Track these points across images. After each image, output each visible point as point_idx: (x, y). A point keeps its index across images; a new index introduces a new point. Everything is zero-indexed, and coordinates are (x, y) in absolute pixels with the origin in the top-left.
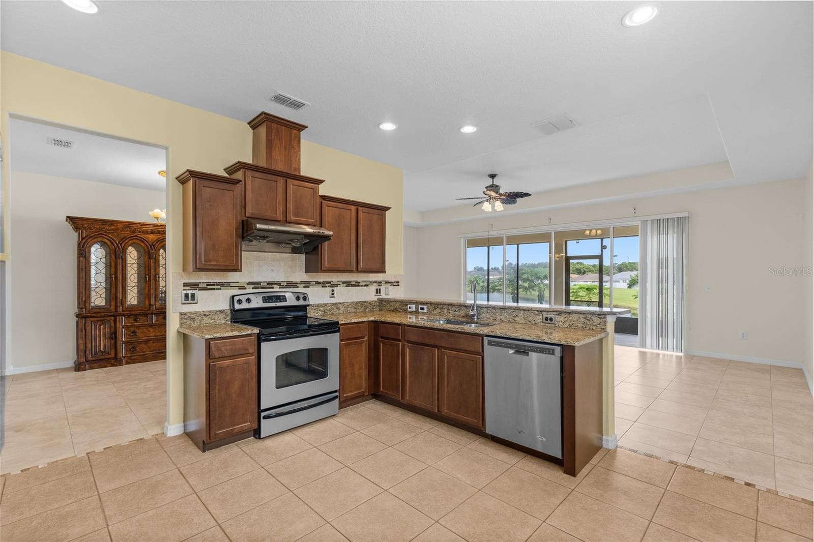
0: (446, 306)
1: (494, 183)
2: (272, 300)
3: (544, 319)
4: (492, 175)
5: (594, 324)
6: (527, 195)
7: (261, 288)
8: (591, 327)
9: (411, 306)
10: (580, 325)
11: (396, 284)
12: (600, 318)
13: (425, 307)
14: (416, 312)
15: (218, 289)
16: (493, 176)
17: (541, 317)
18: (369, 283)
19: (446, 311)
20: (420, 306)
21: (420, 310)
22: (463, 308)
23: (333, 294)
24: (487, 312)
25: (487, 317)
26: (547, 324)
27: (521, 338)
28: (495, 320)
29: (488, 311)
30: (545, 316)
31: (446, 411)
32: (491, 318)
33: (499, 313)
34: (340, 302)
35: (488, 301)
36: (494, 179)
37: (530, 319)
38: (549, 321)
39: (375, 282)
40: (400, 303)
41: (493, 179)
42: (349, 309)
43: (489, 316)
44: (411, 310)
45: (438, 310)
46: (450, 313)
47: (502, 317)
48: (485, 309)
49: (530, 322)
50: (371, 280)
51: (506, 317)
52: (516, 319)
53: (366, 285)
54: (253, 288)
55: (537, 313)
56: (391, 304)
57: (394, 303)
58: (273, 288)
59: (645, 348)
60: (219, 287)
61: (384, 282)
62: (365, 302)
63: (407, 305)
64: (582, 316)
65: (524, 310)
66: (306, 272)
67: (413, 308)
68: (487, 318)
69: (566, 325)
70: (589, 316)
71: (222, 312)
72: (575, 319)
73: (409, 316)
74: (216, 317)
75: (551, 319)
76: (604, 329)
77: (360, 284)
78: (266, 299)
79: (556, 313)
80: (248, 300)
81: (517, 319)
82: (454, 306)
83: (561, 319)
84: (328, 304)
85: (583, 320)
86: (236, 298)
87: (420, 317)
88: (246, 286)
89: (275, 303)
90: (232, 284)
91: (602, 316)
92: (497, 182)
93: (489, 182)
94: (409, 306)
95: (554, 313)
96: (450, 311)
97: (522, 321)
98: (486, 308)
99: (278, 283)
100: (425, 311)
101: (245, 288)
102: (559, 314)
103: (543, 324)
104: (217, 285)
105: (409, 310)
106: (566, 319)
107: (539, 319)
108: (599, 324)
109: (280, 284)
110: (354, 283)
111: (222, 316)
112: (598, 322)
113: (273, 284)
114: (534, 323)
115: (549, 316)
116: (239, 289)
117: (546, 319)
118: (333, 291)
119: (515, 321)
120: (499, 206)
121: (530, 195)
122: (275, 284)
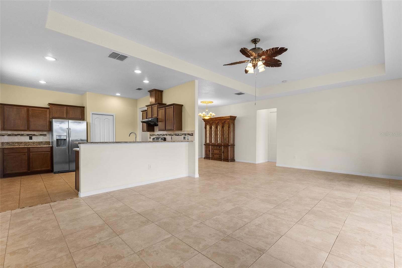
11: (192, 135)
18: (182, 134)
39: (184, 134)
50: (182, 133)
53: (181, 135)
61: (187, 134)
77: (179, 135)
110: (177, 134)
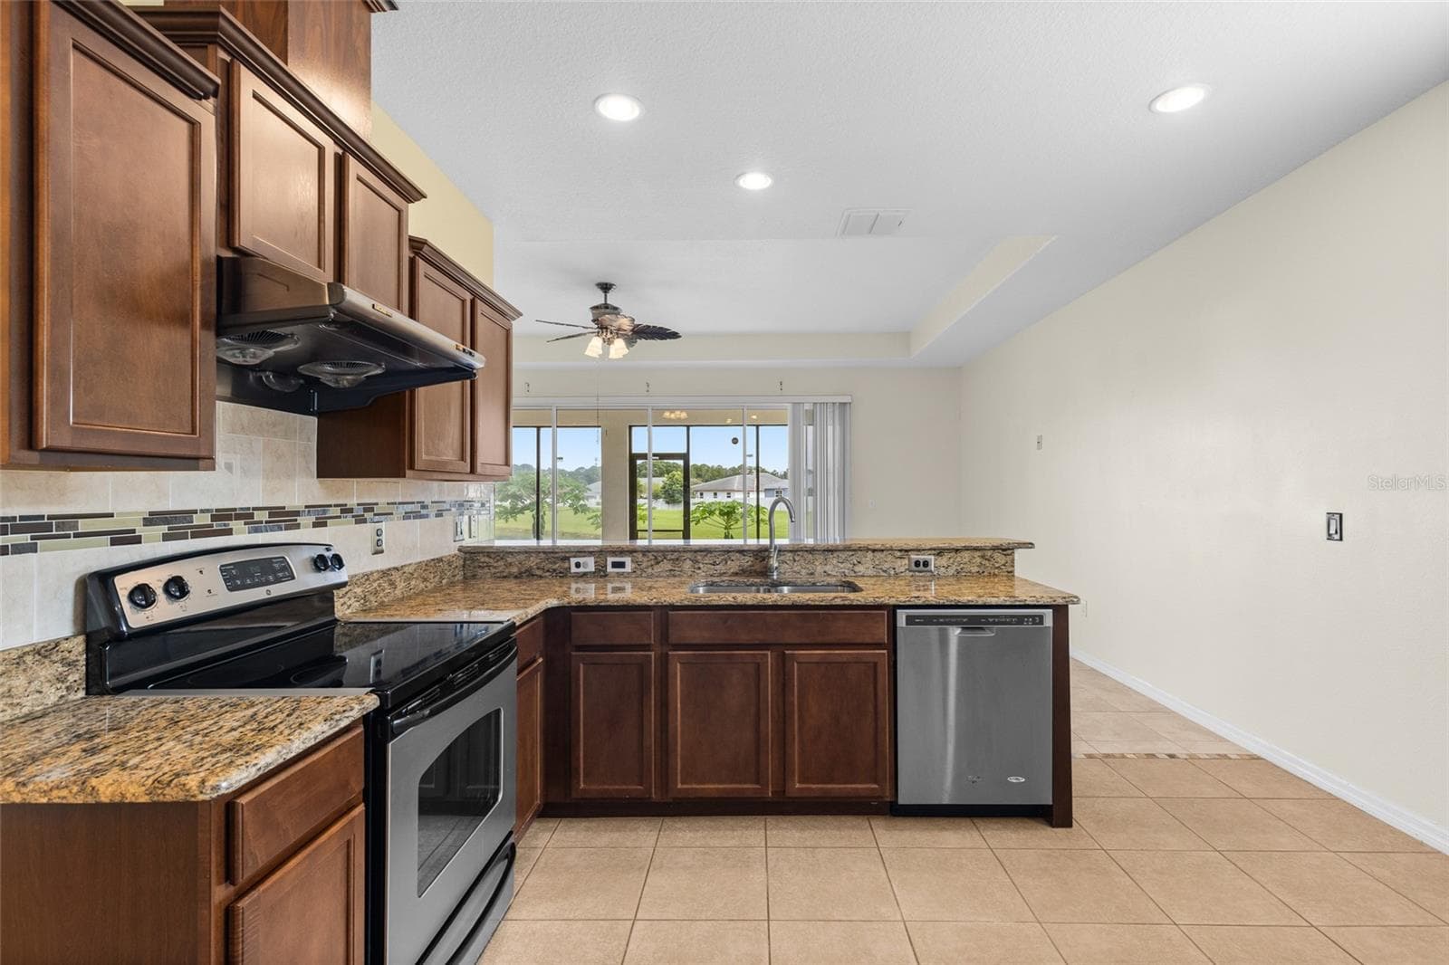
0: (689, 555)
1: (608, 302)
2: (252, 577)
3: (913, 565)
4: (606, 284)
5: (997, 565)
6: (675, 335)
7: (195, 536)
8: (992, 572)
9: (581, 560)
10: (975, 569)
12: (1005, 555)
13: (627, 560)
14: (600, 573)
15: (19, 549)
16: (606, 287)
17: (907, 561)
19: (687, 565)
20: (610, 560)
21: (610, 569)
22: (735, 556)
23: (379, 543)
24: (795, 561)
25: (796, 569)
26: (917, 574)
27: (980, 603)
28: (812, 574)
29: (797, 558)
30: (914, 557)
31: (797, 786)
32: (804, 572)
33: (820, 561)
34: (396, 565)
35: (758, 537)
36: (608, 295)
37: (886, 566)
38: (921, 567)
40: (542, 555)
41: (605, 292)
42: (413, 583)
43: (799, 567)
44: (581, 570)
45: (666, 565)
46: (699, 568)
47: (828, 568)
48: (789, 554)
49: (885, 571)
51: (835, 566)
52: (856, 569)
54: (166, 538)
55: (899, 554)
56: (509, 560)
57: (522, 557)
58: (229, 532)
60: (25, 538)
62: (440, 560)
63: (568, 559)
64: (978, 553)
65: (874, 551)
66: (318, 476)
67: (589, 564)
68: (795, 572)
69: (951, 571)
70: (989, 553)
71: (44, 652)
72: (967, 560)
73: (574, 586)
74: (19, 682)
75: (926, 564)
76: (1011, 572)
78: (236, 577)
79: (933, 552)
80: (177, 588)
81: (860, 568)
82: (711, 552)
83: (943, 561)
84: (372, 573)
85: (978, 560)
86: (124, 584)
87: (610, 586)
88: (141, 530)
89: (264, 589)
90: (83, 526)
91: (1009, 552)
92: (613, 299)
93: (598, 298)
94: (573, 561)
95: (930, 552)
96: (701, 566)
97: (870, 572)
98: (791, 551)
99: (246, 515)
100: (628, 569)
101: (138, 540)
102: (938, 554)
103: (911, 574)
104: (17, 530)
105: (574, 569)
106: (952, 560)
107: (902, 565)
108: (1004, 565)
109: (251, 516)
111: (48, 671)
112: (1003, 562)
113: (229, 518)
114: (892, 572)
115: (922, 557)
116: (114, 542)
117: (917, 564)
118: (379, 532)
119: (855, 572)
120: (619, 348)
121: (680, 337)
122: (238, 517)
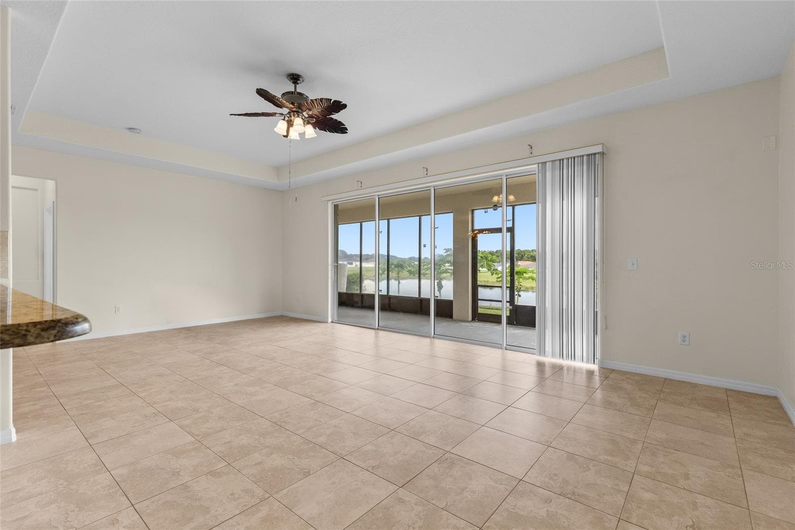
59: (544, 355)
